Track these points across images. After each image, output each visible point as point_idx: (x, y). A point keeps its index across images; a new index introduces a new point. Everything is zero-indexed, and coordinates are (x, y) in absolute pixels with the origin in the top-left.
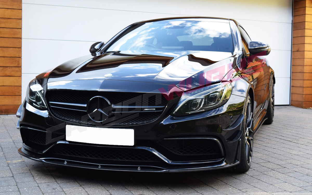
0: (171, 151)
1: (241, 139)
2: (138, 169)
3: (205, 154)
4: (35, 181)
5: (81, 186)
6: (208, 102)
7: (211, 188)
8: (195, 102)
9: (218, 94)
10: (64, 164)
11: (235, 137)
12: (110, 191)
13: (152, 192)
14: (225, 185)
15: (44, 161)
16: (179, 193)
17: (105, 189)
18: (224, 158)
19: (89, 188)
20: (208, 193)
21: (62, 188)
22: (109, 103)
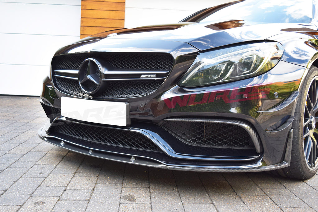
2: (131, 160)
3: (220, 147)
4: (37, 162)
5: (74, 174)
6: (240, 70)
7: (238, 199)
8: (217, 68)
9: (255, 57)
10: (61, 145)
11: (283, 124)
12: (98, 185)
13: (149, 194)
14: (264, 197)
15: (46, 139)
16: (183, 200)
17: (97, 181)
18: (260, 156)
19: (80, 177)
20: (226, 208)
21: (50, 174)
22: (99, 67)
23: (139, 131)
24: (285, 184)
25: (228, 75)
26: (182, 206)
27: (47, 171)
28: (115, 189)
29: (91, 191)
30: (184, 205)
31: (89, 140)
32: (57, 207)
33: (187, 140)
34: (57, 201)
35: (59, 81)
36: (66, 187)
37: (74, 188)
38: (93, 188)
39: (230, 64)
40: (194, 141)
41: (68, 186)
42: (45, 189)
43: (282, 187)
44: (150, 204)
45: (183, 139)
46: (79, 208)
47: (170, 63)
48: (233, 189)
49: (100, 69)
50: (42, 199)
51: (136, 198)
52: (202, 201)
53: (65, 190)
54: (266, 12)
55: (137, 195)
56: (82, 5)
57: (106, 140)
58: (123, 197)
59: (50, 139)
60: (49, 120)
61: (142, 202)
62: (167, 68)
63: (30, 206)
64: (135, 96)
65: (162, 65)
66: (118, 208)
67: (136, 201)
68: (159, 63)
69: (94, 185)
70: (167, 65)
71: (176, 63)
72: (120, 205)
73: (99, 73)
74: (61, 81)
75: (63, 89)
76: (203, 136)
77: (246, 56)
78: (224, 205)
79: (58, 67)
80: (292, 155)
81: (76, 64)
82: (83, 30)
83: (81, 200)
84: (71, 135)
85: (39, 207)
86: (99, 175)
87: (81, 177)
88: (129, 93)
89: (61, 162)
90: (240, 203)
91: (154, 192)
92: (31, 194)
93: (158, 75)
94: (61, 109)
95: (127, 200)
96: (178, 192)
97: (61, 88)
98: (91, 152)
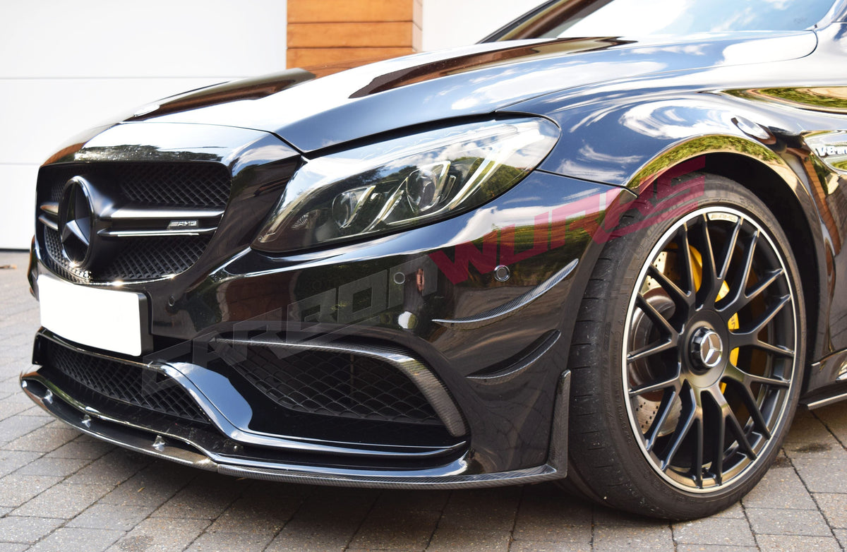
1: (569, 372)
2: (156, 445)
5: (68, 477)
10: (47, 401)
12: (94, 507)
13: (195, 536)
15: (25, 385)
17: (103, 497)
19: (74, 484)
21: (11, 474)
22: (90, 201)
27: (11, 465)
28: (127, 520)
29: (63, 522)
33: (281, 395)
36: (16, 508)
37: (28, 513)
38: (76, 513)
41: (22, 507)
45: (273, 392)
51: (153, 545)
53: (5, 516)
55: (163, 539)
58: (125, 540)
62: (218, 201)
69: (87, 506)
82: (294, 58)
86: (124, 482)
91: (214, 532)
93: (203, 222)
95: (124, 550)
98: (89, 420)
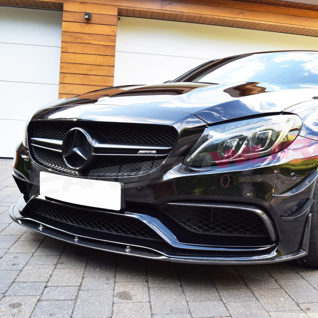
0: (182, 225)
1: (311, 214)
2: (126, 250)
3: (230, 235)
4: (9, 249)
5: (56, 265)
6: (253, 146)
7: (250, 294)
8: (228, 144)
9: (271, 132)
10: (39, 229)
11: (299, 210)
12: (85, 279)
13: (147, 290)
14: (278, 290)
15: (20, 222)
16: (188, 298)
17: (84, 274)
18: (275, 245)
19: (63, 268)
20: (237, 306)
21: (26, 265)
22: (88, 138)
23: (135, 216)
24: (302, 274)
25: (240, 152)
26: (187, 305)
27: (22, 260)
28: (107, 284)
29: (78, 288)
30: (189, 304)
31: (74, 225)
32: (37, 310)
33: (191, 227)
34: (36, 302)
35: (36, 151)
36: (47, 282)
37: (56, 284)
38: (80, 283)
39: (242, 139)
40: (200, 228)
41: (50, 281)
42: (21, 287)
43: (299, 277)
44: (149, 303)
45: (187, 225)
46: (65, 310)
47: (173, 137)
48: (244, 281)
49: (88, 141)
50: (18, 300)
51: (133, 296)
52: (210, 297)
53: (46, 287)
54: (282, 66)
55: (134, 292)
56: (62, 48)
57: (96, 226)
58: (117, 294)
59: (25, 222)
60: (22, 195)
61: (139, 301)
62: (169, 143)
63: (4, 310)
64: (131, 174)
65: (163, 138)
66: (111, 310)
67: (132, 300)
68: (160, 136)
69: (81, 279)
70: (170, 139)
71: (181, 138)
72: (113, 305)
73: (87, 145)
74: (39, 152)
75: (42, 162)
76: (210, 222)
77: (260, 131)
78: (234, 302)
79: (36, 134)
80: (310, 241)
81: (59, 132)
82: (63, 77)
83: (66, 300)
84: (52, 218)
85: (15, 310)
86: (86, 266)
87: (64, 270)
88: (124, 171)
89: (39, 249)
90: (252, 299)
91: (153, 287)
92: (4, 293)
93: (158, 151)
94: (39, 186)
95: (122, 299)
96: (181, 286)
97: (40, 160)
98: (77, 239)
